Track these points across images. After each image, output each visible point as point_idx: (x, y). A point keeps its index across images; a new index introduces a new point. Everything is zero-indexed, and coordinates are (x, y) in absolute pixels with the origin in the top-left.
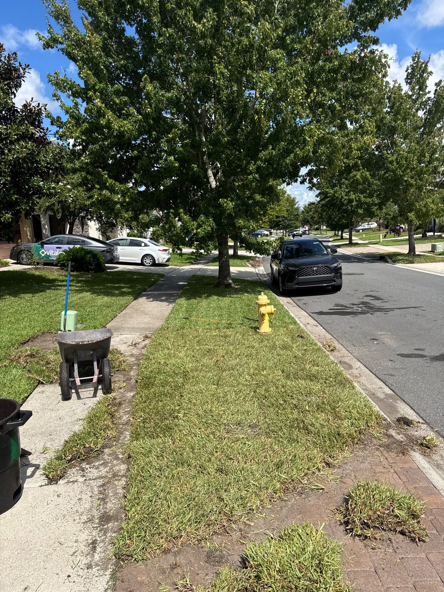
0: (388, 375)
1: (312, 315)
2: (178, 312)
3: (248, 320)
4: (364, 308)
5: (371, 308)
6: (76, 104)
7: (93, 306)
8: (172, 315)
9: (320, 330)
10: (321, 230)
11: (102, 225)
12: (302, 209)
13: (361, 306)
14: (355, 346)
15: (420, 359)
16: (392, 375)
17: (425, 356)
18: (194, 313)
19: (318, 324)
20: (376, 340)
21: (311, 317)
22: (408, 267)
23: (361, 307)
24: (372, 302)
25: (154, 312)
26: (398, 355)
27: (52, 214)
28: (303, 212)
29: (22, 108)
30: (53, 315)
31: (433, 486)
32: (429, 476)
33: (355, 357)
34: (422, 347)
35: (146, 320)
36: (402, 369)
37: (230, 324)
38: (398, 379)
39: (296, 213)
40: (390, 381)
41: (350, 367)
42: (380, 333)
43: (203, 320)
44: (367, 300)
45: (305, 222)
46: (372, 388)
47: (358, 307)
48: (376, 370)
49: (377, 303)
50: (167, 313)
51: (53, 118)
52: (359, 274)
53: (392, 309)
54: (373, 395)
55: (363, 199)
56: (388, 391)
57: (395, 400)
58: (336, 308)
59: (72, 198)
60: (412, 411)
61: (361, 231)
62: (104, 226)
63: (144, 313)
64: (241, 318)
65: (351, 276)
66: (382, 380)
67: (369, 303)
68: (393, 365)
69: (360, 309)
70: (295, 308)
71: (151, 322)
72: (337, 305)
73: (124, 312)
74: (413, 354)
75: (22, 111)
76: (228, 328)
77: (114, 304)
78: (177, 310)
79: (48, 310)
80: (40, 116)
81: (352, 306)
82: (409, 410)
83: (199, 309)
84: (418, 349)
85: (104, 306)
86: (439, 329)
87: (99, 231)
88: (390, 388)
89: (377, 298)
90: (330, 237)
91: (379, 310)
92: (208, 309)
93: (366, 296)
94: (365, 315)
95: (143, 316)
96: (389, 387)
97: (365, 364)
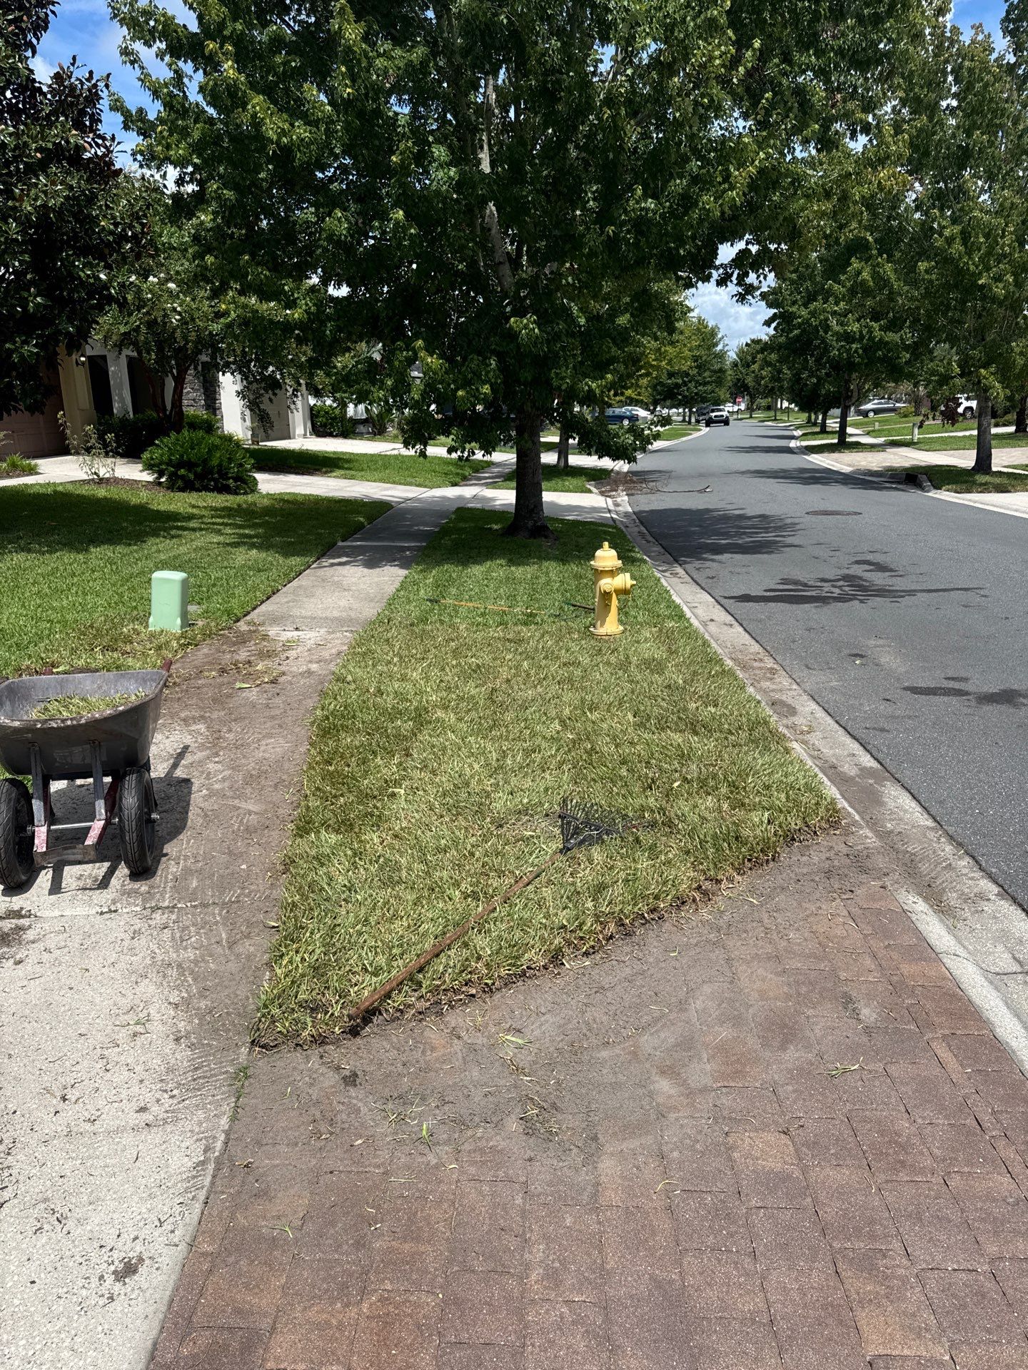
0: (874, 729)
1: (723, 601)
2: (416, 587)
3: (572, 608)
4: (847, 589)
5: (863, 589)
6: (179, 75)
7: (226, 568)
8: (402, 593)
9: (737, 635)
10: (776, 410)
11: (250, 383)
12: (732, 355)
13: (841, 583)
14: (809, 668)
15: (954, 700)
16: (883, 730)
17: (967, 693)
18: (453, 591)
19: (734, 622)
20: (861, 656)
21: (722, 606)
22: (970, 500)
23: (840, 587)
24: (867, 575)
25: (362, 586)
26: (906, 689)
27: (135, 354)
28: (735, 364)
29: (50, 82)
30: (135, 581)
31: (926, 945)
32: (921, 927)
33: (805, 691)
34: (963, 674)
35: (343, 603)
36: (909, 717)
37: (531, 615)
38: (894, 738)
39: (716, 367)
40: (877, 740)
41: (792, 711)
42: (872, 642)
43: (470, 605)
44: (857, 570)
45: (739, 389)
46: (834, 755)
47: (834, 586)
48: (849, 719)
49: (879, 579)
50: (391, 589)
51: (128, 111)
52: (849, 514)
53: (912, 593)
54: (832, 770)
55: (877, 334)
56: (867, 761)
57: (880, 780)
58: (781, 587)
59: (180, 314)
60: (914, 804)
61: (871, 414)
62: (255, 386)
63: (339, 586)
64: (557, 604)
65: (830, 517)
66: (857, 740)
67: (860, 578)
68: (890, 710)
69: (837, 591)
70: (687, 586)
71: (355, 606)
72: (785, 581)
73: (295, 583)
74: (940, 688)
75: (53, 92)
76: (525, 624)
77: (272, 564)
78: (415, 583)
79: (126, 571)
80: (95, 105)
81: (819, 584)
82: (908, 801)
83: (466, 581)
84: (953, 679)
85: (250, 569)
86: (1011, 637)
87: (244, 398)
88: (872, 756)
89: (881, 568)
90: (797, 428)
91: (882, 592)
92: (486, 582)
93: (858, 562)
94: (846, 604)
95: (337, 594)
96: (871, 754)
97: (826, 706)
